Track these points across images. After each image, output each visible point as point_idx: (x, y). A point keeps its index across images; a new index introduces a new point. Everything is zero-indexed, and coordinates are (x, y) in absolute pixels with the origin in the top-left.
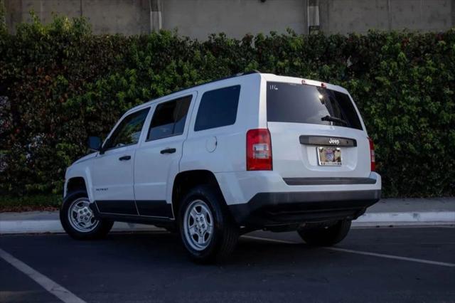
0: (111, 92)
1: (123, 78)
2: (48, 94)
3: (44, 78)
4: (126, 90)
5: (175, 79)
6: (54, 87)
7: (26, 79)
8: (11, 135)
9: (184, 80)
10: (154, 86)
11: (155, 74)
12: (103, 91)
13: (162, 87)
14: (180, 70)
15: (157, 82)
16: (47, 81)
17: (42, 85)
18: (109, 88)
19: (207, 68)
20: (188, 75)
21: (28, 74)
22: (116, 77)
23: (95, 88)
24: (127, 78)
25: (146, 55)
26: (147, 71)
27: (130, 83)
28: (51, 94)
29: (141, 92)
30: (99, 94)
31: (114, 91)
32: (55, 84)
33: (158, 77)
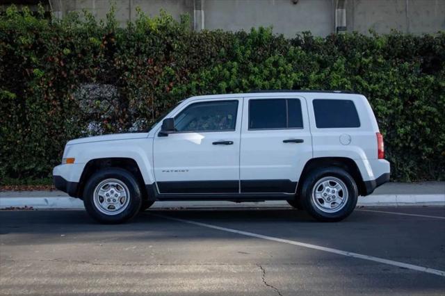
0: (213, 82)
1: (225, 69)
2: (156, 83)
3: (153, 69)
4: (227, 80)
5: (271, 71)
6: (161, 77)
7: (136, 69)
8: (120, 120)
9: (279, 72)
10: (252, 77)
11: (255, 66)
12: (206, 81)
13: (259, 78)
14: (276, 64)
15: (255, 74)
16: (155, 72)
17: (150, 75)
18: (212, 78)
19: (298, 62)
20: (282, 69)
21: (138, 65)
22: (219, 69)
23: (199, 78)
24: (229, 70)
25: (246, 49)
26: (247, 64)
27: (231, 74)
28: (158, 83)
29: (241, 82)
30: (203, 84)
31: (216, 81)
32: (163, 75)
33: (256, 69)
